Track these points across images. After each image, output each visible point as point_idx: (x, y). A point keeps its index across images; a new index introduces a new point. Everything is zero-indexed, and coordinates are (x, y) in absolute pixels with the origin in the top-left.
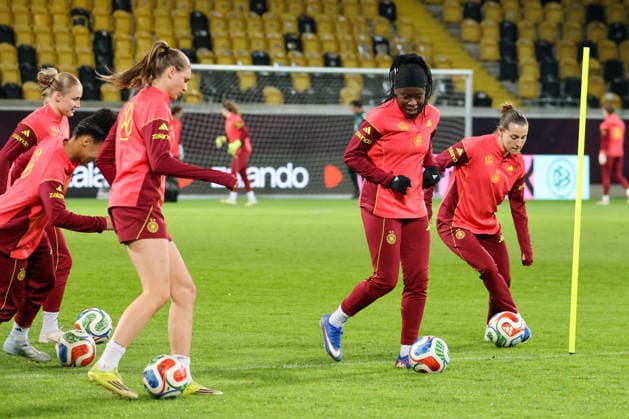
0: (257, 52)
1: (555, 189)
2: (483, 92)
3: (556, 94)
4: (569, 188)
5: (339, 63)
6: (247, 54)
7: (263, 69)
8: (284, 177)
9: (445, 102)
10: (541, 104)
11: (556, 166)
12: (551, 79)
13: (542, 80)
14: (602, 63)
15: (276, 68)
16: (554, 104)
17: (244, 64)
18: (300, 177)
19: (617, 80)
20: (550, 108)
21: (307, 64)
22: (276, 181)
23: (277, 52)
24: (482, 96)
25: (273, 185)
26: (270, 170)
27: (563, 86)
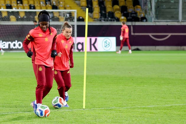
0: (8, 4)
1: (105, 48)
2: (81, 17)
3: (105, 17)
4: (109, 48)
5: (34, 8)
6: (4, 5)
7: (10, 10)
8: (14, 45)
9: (69, 20)
10: (100, 20)
11: (105, 41)
12: (103, 12)
13: (101, 12)
14: (120, 7)
15: (14, 10)
16: (105, 20)
17: (3, 9)
18: (20, 45)
19: (125, 12)
20: (103, 21)
21: (24, 8)
22: (12, 46)
23: (14, 4)
24: (81, 18)
25: (11, 48)
26: (10, 43)
27: (107, 14)
